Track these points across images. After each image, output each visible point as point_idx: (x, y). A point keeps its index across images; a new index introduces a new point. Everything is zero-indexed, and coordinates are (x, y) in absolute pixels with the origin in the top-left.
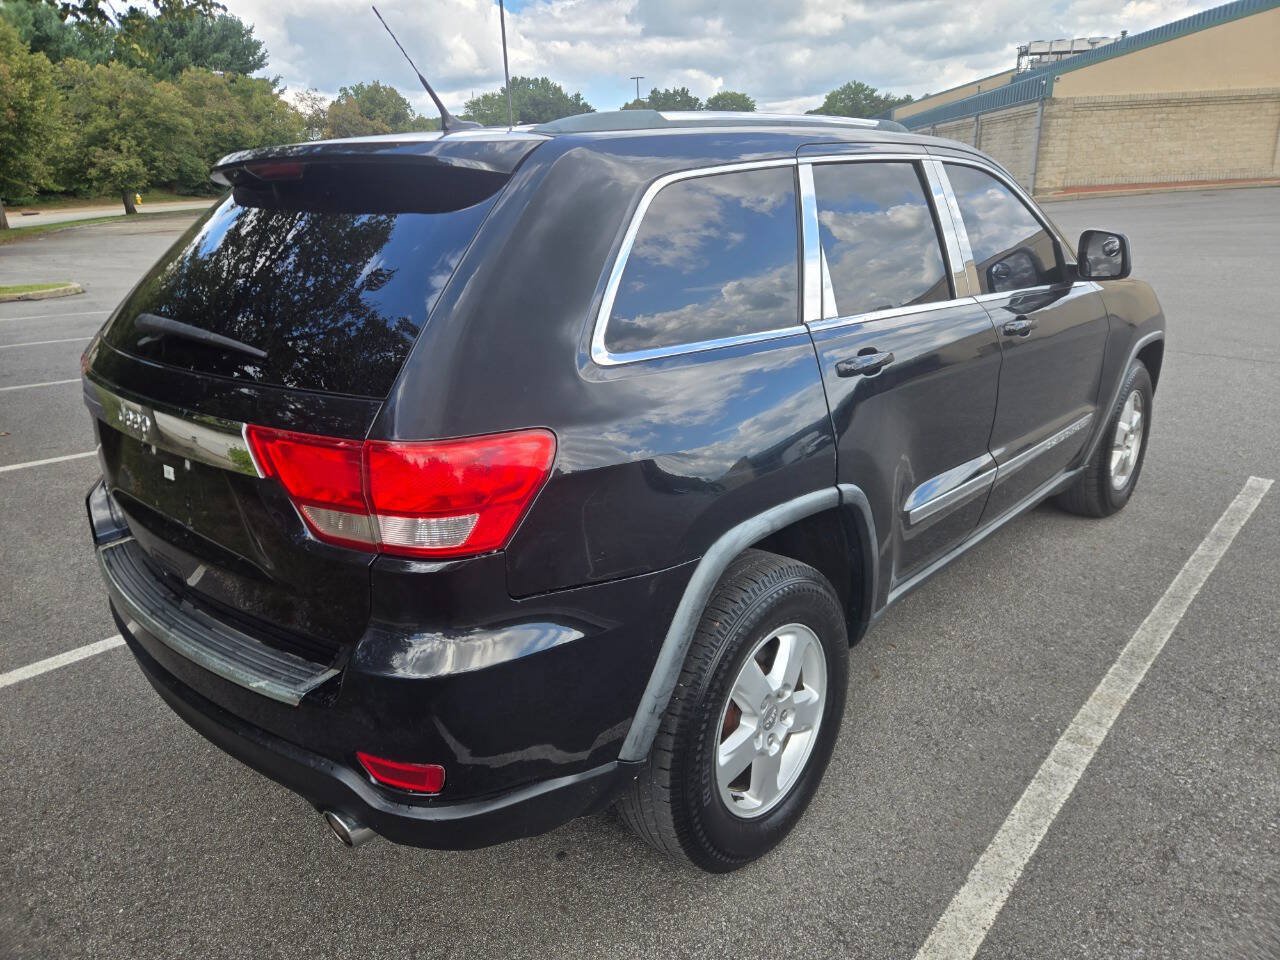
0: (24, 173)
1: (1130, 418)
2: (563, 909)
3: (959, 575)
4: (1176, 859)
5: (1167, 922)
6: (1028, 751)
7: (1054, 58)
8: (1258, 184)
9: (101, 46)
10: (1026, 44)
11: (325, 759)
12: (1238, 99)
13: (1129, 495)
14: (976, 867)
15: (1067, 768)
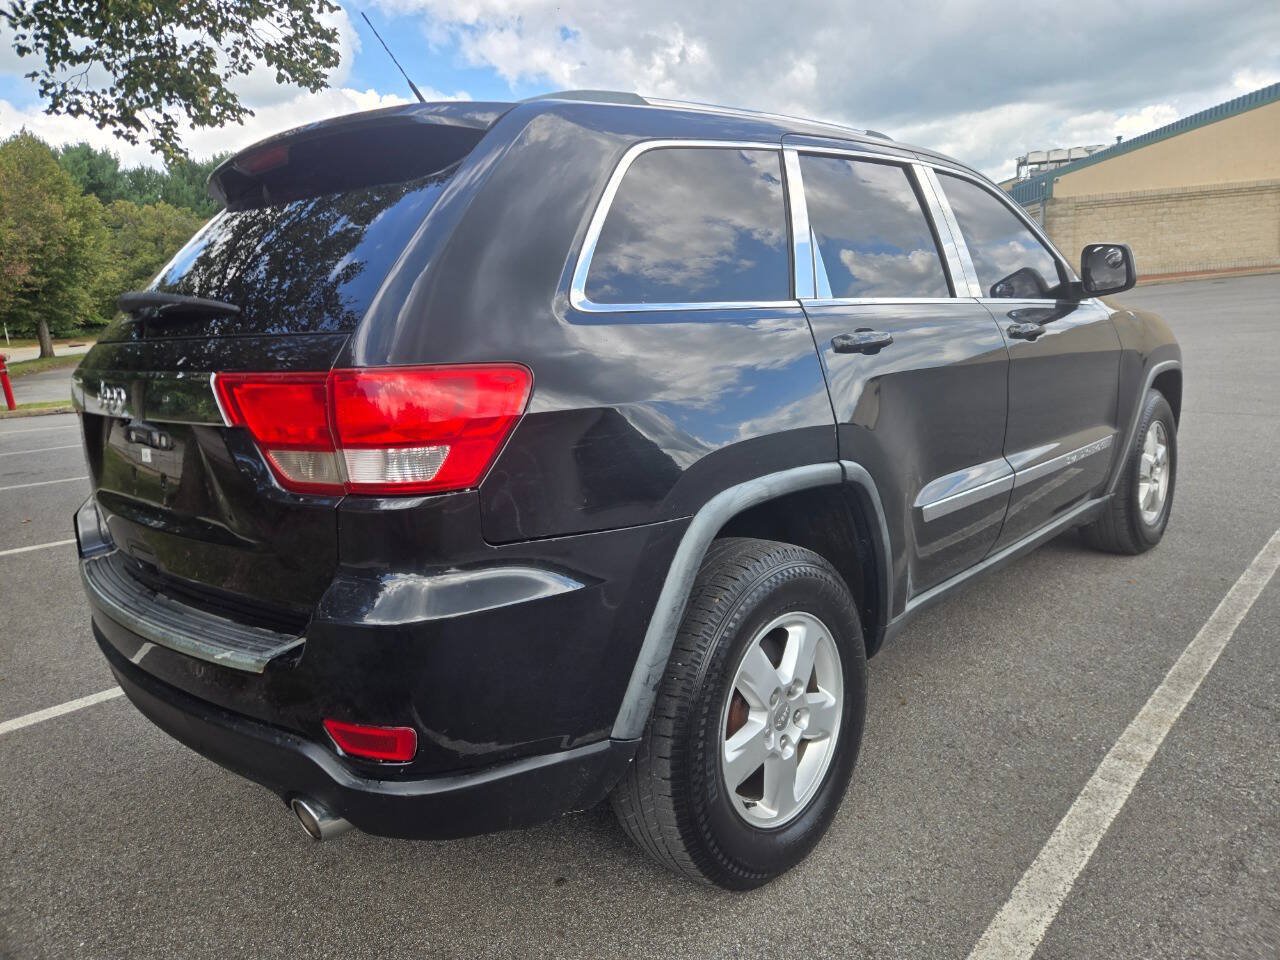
0: (71, 304)
1: (1153, 451)
2: (561, 934)
3: (988, 609)
4: (1244, 869)
5: (1241, 933)
6: (1072, 769)
7: (1052, 166)
8: (1269, 270)
9: (150, 192)
10: (1024, 155)
11: (292, 736)
12: (1238, 191)
13: (1162, 533)
14: (1019, 883)
15: (1115, 784)
